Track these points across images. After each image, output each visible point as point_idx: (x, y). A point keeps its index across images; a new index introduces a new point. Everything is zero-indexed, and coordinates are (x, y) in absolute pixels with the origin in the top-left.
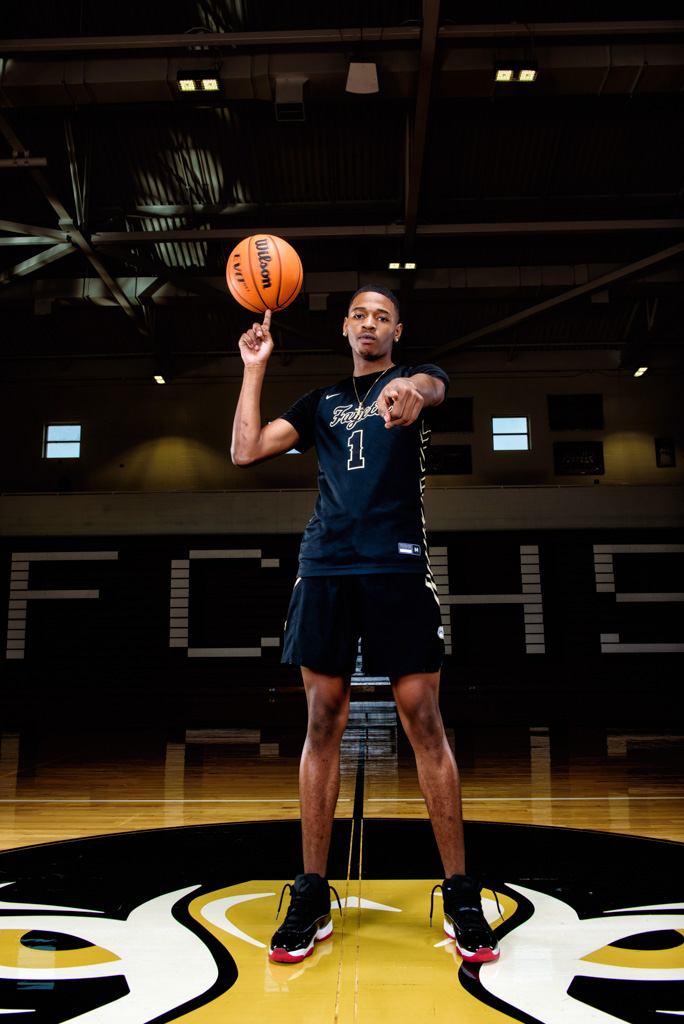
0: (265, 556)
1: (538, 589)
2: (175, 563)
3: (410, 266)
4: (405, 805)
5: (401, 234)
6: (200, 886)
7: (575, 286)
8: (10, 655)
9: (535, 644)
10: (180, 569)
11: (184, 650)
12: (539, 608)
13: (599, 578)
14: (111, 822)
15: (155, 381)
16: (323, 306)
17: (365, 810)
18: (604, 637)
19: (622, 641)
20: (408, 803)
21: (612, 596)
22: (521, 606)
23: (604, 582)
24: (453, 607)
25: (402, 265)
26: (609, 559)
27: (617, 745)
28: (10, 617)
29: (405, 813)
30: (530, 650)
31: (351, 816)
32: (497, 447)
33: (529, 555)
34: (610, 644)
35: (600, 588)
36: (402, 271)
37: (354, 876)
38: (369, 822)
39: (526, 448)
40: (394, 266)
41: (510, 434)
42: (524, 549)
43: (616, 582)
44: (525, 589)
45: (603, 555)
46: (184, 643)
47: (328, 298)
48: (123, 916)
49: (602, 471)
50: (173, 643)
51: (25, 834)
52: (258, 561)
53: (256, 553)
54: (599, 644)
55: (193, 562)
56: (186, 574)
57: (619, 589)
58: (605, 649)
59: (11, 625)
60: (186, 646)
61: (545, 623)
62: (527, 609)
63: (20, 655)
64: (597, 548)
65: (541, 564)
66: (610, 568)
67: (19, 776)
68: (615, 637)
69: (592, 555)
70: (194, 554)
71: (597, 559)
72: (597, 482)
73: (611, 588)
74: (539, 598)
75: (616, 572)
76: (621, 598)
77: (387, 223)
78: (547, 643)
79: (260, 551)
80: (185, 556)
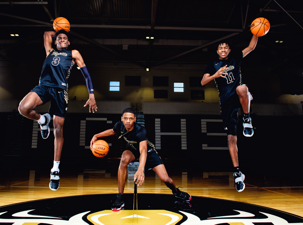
0: (108, 120)
1: (185, 131)
2: (82, 121)
3: (152, 38)
4: (149, 190)
5: (150, 29)
6: (90, 211)
7: (198, 46)
8: (33, 147)
9: (184, 147)
10: (83, 123)
11: (84, 147)
12: (186, 137)
13: (202, 128)
14: (63, 193)
15: (77, 68)
16: (127, 49)
17: (137, 191)
18: (203, 145)
19: (208, 146)
20: (150, 189)
21: (206, 134)
22: (181, 136)
23: (204, 130)
24: (161, 136)
25: (150, 38)
26: (205, 123)
27: (206, 175)
28: (33, 136)
29: (149, 192)
30: (183, 148)
31: (134, 193)
32: (175, 91)
33: (183, 122)
34: (205, 147)
35: (203, 131)
36: (150, 39)
37: (135, 209)
38: (139, 194)
39: (183, 91)
40: (148, 38)
41: (179, 87)
42: (182, 120)
43: (207, 130)
44: (182, 131)
45: (204, 122)
46: (84, 144)
47: (128, 46)
48: (68, 219)
49: (204, 99)
50: (81, 144)
51: (38, 196)
52: (106, 121)
53: (106, 119)
54: (202, 147)
55: (87, 121)
56: (85, 124)
57: (208, 132)
58: (203, 148)
59: (33, 138)
60: (84, 145)
61: (187, 141)
62: (182, 137)
63: (36, 147)
64: (202, 120)
65: (187, 124)
66: (205, 126)
67: (35, 180)
68: (206, 145)
69: (201, 122)
70: (87, 119)
71: (202, 123)
72: (202, 102)
73: (205, 131)
74: (186, 134)
75: (207, 127)
76: (208, 134)
77: (146, 25)
78: (187, 147)
79: (106, 118)
80: (85, 120)
